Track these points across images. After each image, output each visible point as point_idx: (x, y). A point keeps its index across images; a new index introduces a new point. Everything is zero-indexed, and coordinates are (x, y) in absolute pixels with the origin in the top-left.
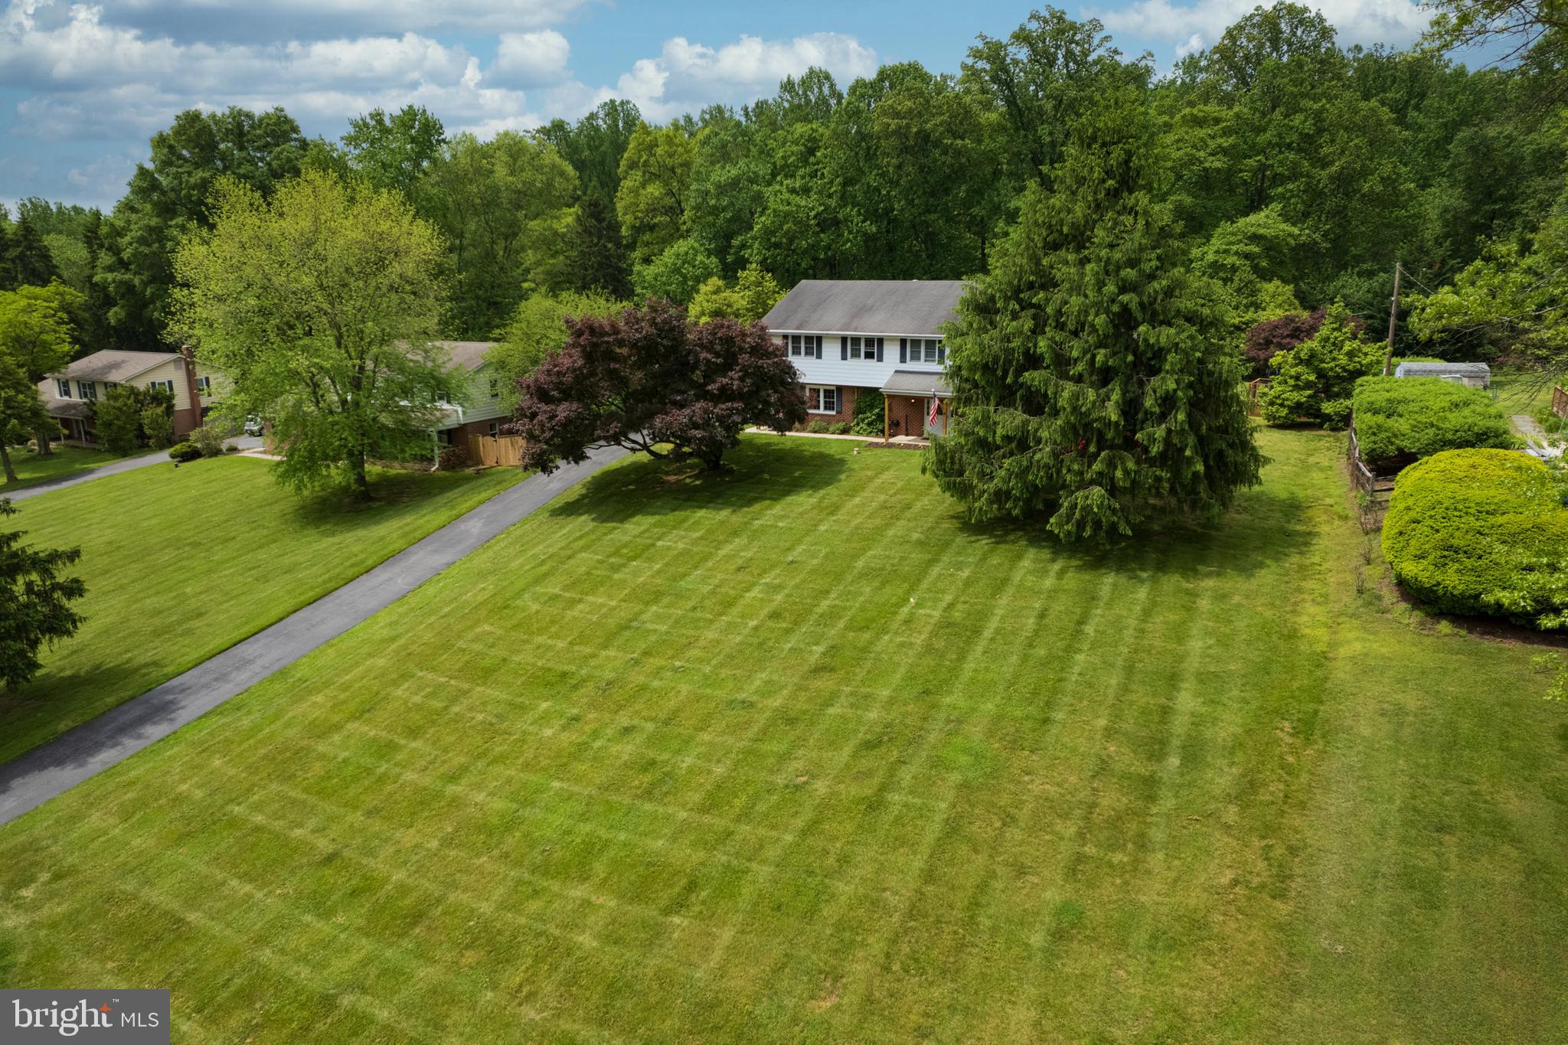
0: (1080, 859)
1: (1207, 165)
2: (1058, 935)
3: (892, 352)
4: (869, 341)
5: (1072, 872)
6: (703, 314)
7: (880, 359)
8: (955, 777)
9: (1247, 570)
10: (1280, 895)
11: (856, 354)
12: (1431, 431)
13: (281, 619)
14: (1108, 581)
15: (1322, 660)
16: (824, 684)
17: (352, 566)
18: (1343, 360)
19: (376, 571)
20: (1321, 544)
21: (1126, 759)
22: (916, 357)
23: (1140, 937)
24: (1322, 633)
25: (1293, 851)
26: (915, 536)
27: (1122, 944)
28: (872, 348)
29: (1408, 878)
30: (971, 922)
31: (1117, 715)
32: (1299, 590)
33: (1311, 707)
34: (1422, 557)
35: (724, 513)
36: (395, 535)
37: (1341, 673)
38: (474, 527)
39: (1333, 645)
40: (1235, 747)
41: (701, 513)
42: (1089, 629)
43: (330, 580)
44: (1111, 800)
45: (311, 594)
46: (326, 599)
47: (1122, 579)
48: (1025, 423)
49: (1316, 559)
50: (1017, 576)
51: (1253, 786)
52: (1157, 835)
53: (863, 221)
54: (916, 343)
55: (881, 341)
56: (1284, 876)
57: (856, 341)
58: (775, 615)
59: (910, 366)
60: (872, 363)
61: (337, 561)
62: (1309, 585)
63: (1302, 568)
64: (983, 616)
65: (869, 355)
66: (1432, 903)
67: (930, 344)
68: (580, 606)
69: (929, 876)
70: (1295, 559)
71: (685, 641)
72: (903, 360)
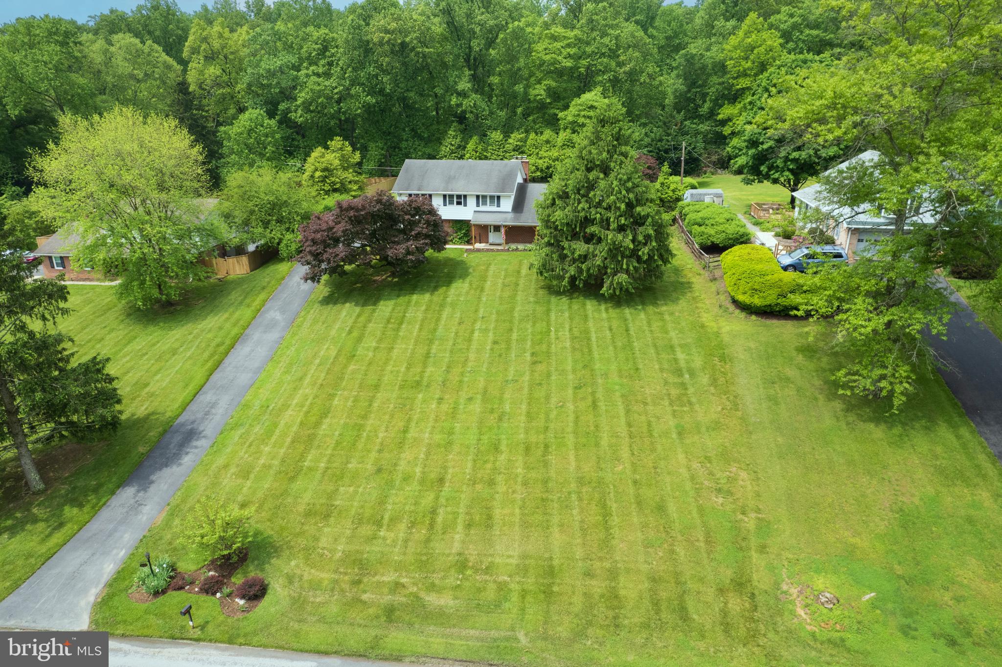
0: (674, 411)
1: (563, 64)
2: (680, 434)
3: (471, 202)
4: (459, 197)
5: (674, 416)
6: (316, 170)
7: (465, 205)
8: (618, 394)
9: (676, 301)
10: (737, 410)
11: (451, 203)
12: (724, 234)
13: (208, 380)
14: (627, 311)
15: (718, 334)
16: (540, 368)
17: (218, 345)
18: (671, 194)
19: (237, 346)
20: (696, 287)
21: (672, 379)
22: (484, 203)
23: (703, 429)
24: (713, 324)
25: (735, 397)
26: (532, 299)
27: (699, 432)
28: (461, 200)
29: (769, 398)
30: (651, 436)
31: (660, 363)
32: (697, 307)
33: (721, 351)
34: (745, 293)
35: (427, 296)
36: (228, 325)
37: (726, 339)
38: (274, 314)
39: (719, 328)
40: (704, 369)
41: (415, 297)
42: (632, 332)
43: (212, 356)
44: (674, 392)
45: (209, 364)
46: (222, 366)
47: (633, 311)
48: (588, 248)
49: (697, 294)
50: (590, 313)
51: (715, 380)
52: (694, 400)
53: (367, 96)
54: (484, 197)
55: (465, 196)
56: (736, 405)
57: (451, 196)
58: (495, 342)
59: (482, 208)
60: (461, 207)
61: (203, 345)
62: (700, 305)
63: (694, 298)
64: (587, 332)
65: (459, 203)
66: (777, 403)
67: (492, 197)
68: (395, 351)
69: (629, 425)
70: (689, 294)
71: (463, 359)
72: (478, 205)
